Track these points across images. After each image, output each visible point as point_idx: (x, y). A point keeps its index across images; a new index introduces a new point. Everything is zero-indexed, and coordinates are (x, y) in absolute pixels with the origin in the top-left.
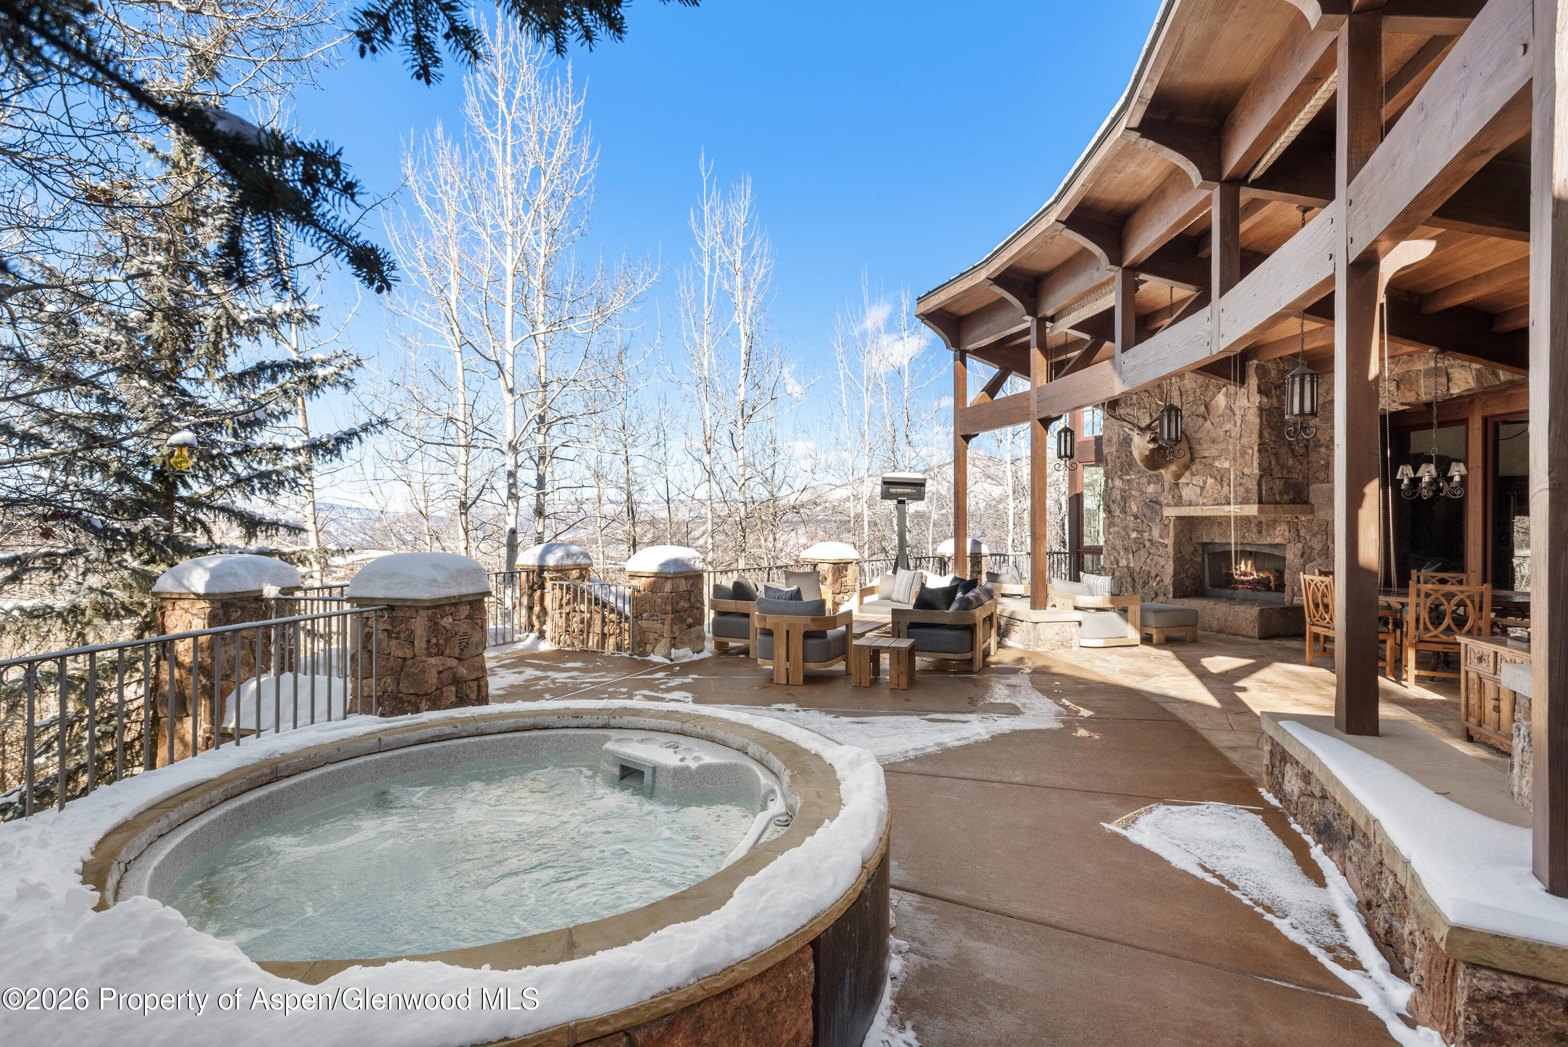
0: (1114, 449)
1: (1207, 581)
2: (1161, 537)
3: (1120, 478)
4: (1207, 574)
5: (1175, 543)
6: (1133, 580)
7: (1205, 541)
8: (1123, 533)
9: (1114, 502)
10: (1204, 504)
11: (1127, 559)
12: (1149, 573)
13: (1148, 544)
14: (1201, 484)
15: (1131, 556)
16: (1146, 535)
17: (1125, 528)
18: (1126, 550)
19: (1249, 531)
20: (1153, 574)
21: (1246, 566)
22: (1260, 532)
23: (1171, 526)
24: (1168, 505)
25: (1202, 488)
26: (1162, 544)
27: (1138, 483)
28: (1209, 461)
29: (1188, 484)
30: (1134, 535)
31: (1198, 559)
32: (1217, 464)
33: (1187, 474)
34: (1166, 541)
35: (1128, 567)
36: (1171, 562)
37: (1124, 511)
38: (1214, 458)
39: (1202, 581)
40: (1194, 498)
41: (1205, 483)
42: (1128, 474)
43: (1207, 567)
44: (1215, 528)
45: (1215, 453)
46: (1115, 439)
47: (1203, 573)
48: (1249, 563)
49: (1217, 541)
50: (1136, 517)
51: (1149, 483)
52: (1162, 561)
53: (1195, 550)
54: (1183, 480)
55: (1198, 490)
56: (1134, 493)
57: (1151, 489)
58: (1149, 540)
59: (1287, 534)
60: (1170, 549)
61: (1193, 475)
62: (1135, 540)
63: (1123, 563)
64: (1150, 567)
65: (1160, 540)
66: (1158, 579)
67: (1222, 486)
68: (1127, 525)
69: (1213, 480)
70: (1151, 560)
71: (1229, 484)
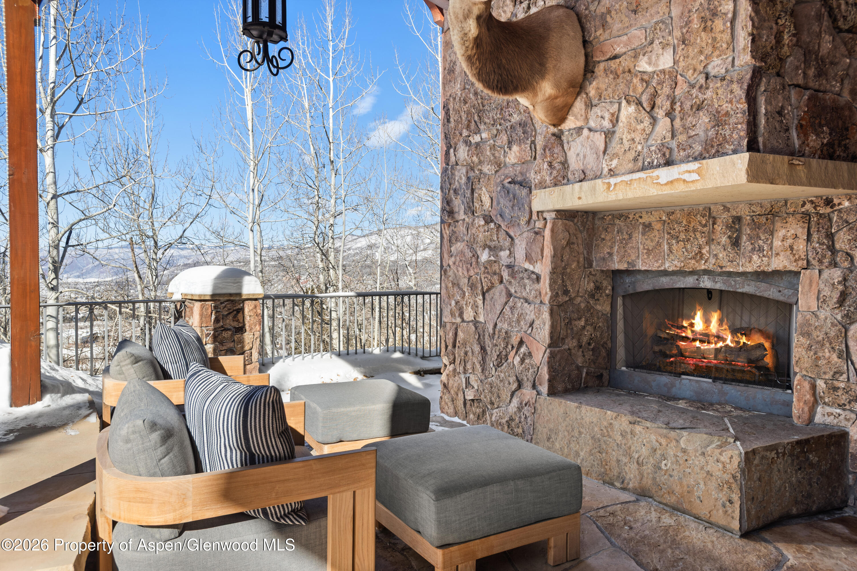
1: (621, 353)
2: (528, 258)
4: (621, 338)
5: (553, 272)
6: (483, 349)
7: (617, 265)
8: (469, 254)
9: (455, 191)
10: (612, 173)
11: (475, 307)
12: (508, 337)
13: (505, 275)
14: (607, 124)
16: (504, 254)
17: (472, 243)
19: (710, 241)
20: (515, 340)
21: (707, 321)
22: (736, 243)
23: (547, 233)
24: (542, 186)
25: (609, 135)
26: (531, 275)
27: (493, 147)
28: (625, 62)
29: (579, 130)
30: (485, 256)
31: (603, 307)
32: (643, 66)
33: (579, 105)
34: (538, 269)
35: (475, 322)
36: (546, 315)
37: (471, 211)
38: (637, 54)
39: (611, 354)
40: (591, 162)
41: (615, 120)
42: (478, 131)
43: (620, 325)
44: (638, 237)
45: (640, 39)
47: (613, 338)
48: (715, 317)
49: (641, 266)
50: (488, 219)
51: (510, 145)
52: (530, 312)
53: (598, 288)
54: (570, 123)
55: (599, 139)
56: (486, 169)
57: (513, 156)
58: (509, 267)
59: (801, 246)
60: (545, 285)
61: (590, 105)
63: (469, 314)
64: (510, 324)
65: (527, 265)
66: (523, 350)
67: (654, 120)
68: (474, 238)
69: (632, 109)
70: (512, 308)
71: (669, 114)
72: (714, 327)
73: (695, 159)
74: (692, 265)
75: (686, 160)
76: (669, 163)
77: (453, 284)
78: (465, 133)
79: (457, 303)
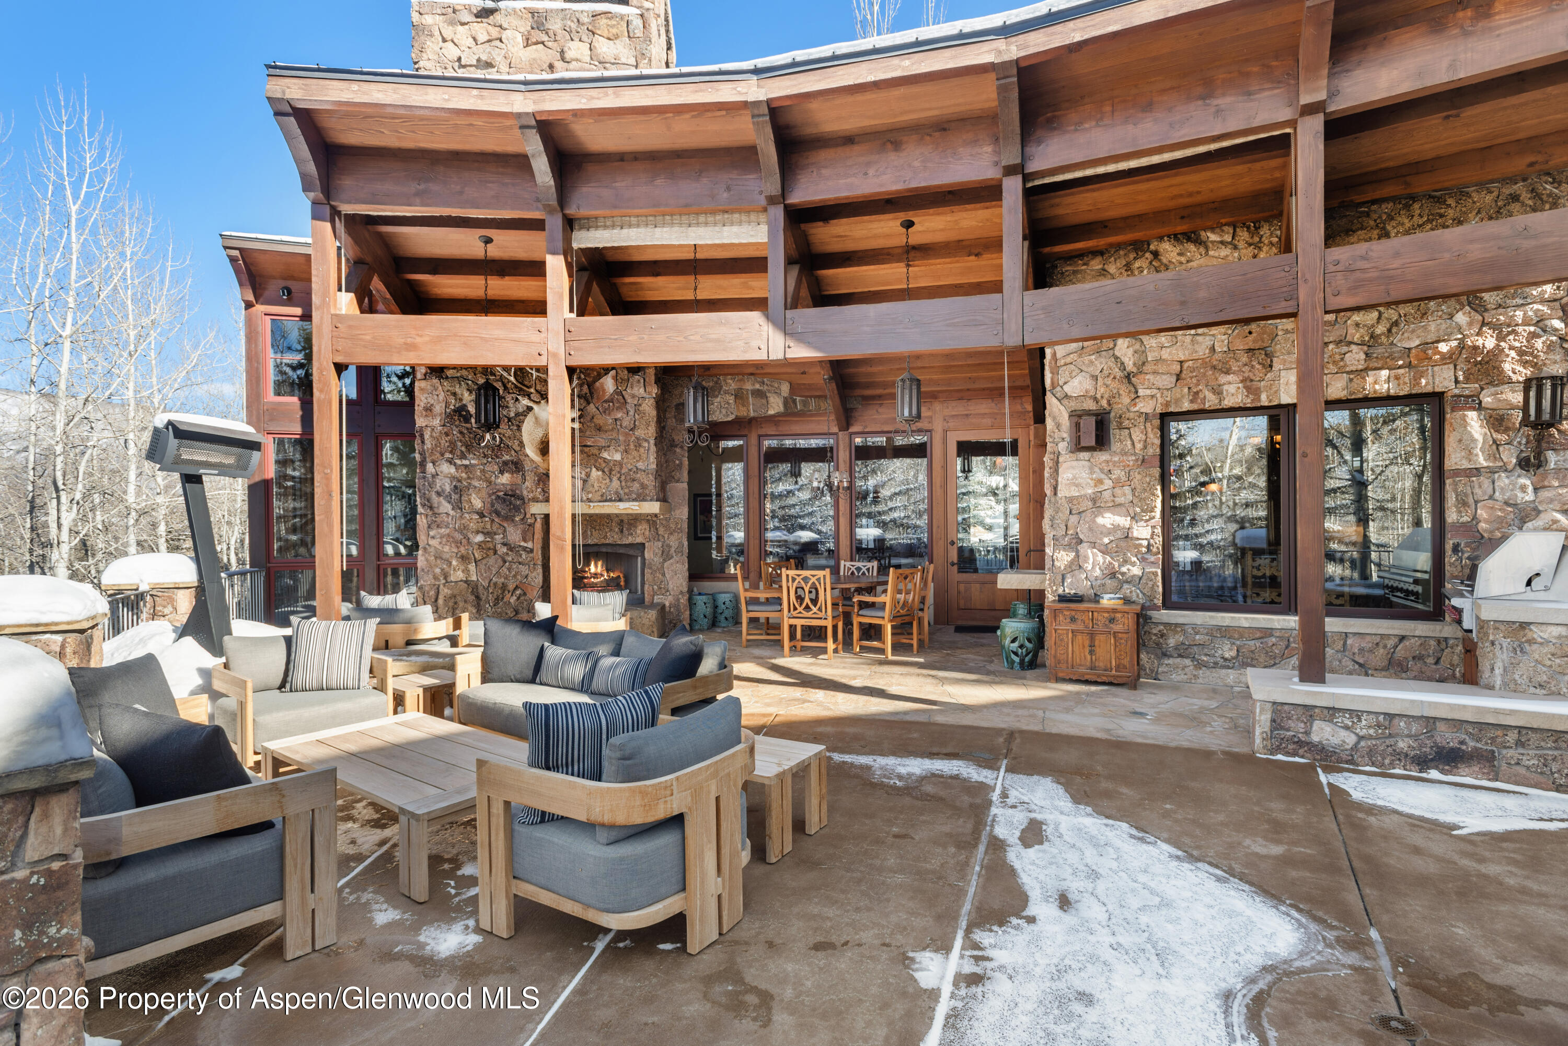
0: (437, 422)
2: (522, 539)
3: (450, 462)
5: (542, 547)
6: (478, 598)
8: (458, 536)
9: (438, 493)
11: (466, 571)
12: (504, 587)
13: (502, 550)
14: (583, 476)
15: (472, 567)
16: (498, 538)
17: (463, 529)
18: (464, 559)
20: (511, 587)
22: (622, 531)
23: (538, 526)
24: (536, 500)
25: (585, 482)
26: (525, 549)
27: (483, 471)
28: (595, 451)
30: (479, 538)
32: (605, 455)
34: (529, 545)
35: (467, 581)
36: (540, 570)
37: (458, 506)
38: (601, 449)
41: (588, 475)
42: (463, 457)
45: (602, 443)
46: (439, 408)
50: (482, 515)
51: (502, 472)
52: (524, 570)
56: (476, 483)
57: (505, 479)
58: (504, 544)
59: (647, 533)
60: (537, 554)
62: (480, 545)
63: (458, 577)
64: (506, 578)
65: (522, 544)
66: (518, 592)
67: (611, 480)
68: (465, 527)
69: (600, 473)
70: (509, 569)
71: (619, 479)
72: (599, 570)
73: (634, 500)
74: (603, 541)
75: (629, 500)
76: (620, 500)
77: (436, 558)
78: (448, 455)
79: (442, 570)
